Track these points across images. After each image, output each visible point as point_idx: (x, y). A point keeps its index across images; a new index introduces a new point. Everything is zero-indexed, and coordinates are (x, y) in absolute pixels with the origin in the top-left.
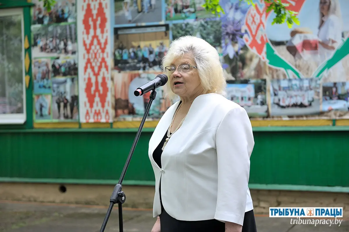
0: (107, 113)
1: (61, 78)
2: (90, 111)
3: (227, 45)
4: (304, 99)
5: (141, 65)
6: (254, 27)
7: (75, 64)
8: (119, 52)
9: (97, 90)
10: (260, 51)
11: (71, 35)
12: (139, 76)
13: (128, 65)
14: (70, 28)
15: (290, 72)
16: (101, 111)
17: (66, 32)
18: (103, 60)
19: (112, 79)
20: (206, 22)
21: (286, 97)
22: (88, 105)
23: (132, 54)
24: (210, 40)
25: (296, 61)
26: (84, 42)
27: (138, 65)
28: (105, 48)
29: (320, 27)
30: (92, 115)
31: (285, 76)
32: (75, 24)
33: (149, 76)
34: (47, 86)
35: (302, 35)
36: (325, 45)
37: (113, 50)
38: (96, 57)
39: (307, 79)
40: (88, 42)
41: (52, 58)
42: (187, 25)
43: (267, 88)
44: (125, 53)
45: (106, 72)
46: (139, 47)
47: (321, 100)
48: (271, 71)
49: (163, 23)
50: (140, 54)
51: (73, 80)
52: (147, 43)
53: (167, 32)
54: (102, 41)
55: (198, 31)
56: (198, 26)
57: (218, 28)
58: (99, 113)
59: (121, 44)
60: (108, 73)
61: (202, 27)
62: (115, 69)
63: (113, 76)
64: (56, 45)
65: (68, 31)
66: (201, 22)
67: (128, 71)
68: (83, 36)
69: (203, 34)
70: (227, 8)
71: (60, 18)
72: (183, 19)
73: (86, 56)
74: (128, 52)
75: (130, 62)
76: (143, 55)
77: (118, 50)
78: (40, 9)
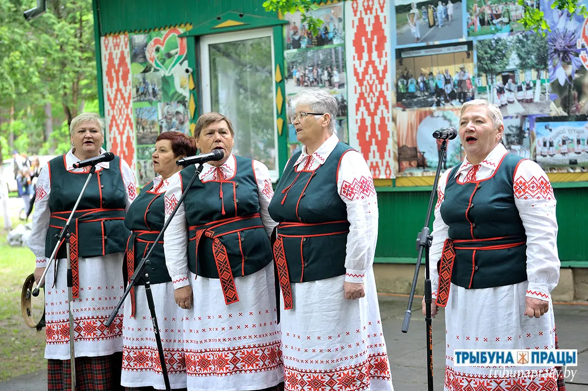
0: (388, 166)
3: (555, 67)
5: (435, 99)
7: (343, 101)
8: (403, 82)
9: (373, 135)
11: (337, 62)
12: (431, 114)
13: (415, 100)
14: (336, 52)
16: (380, 164)
17: (331, 57)
18: (382, 93)
19: (394, 120)
20: (526, 36)
23: (421, 85)
24: (532, 61)
26: (355, 70)
27: (430, 100)
28: (384, 77)
32: (344, 46)
33: (446, 114)
38: (371, 90)
40: (360, 70)
42: (497, 42)
44: (411, 83)
45: (385, 111)
46: (431, 74)
49: (464, 40)
50: (432, 84)
51: (340, 122)
52: (443, 69)
53: (470, 52)
54: (380, 68)
55: (514, 50)
56: (513, 42)
57: (543, 44)
58: (377, 166)
59: (406, 72)
60: (388, 112)
61: (519, 43)
62: (398, 106)
63: (395, 116)
64: (318, 75)
65: (333, 56)
66: (518, 36)
67: (416, 108)
68: (354, 62)
69: (521, 54)
70: (555, 15)
71: (322, 39)
72: (492, 33)
73: (358, 89)
74: (415, 82)
75: (419, 95)
76: (437, 86)
77: (402, 80)
78: (295, 28)
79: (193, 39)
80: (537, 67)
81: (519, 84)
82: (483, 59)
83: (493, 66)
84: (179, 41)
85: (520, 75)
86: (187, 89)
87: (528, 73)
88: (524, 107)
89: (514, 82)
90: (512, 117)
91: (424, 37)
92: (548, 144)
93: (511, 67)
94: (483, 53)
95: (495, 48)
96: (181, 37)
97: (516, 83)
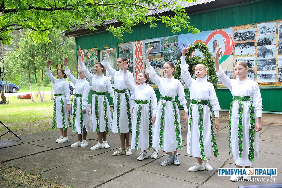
7: (132, 67)
14: (131, 54)
18: (141, 65)
20: (175, 51)
26: (135, 59)
28: (142, 61)
29: (213, 52)
32: (133, 53)
33: (156, 70)
38: (139, 64)
40: (136, 59)
42: (168, 52)
45: (142, 69)
46: (153, 60)
49: (160, 52)
50: (153, 63)
52: (156, 59)
53: (162, 55)
54: (141, 59)
55: (172, 54)
56: (172, 52)
57: (179, 53)
65: (130, 56)
68: (135, 57)
69: (174, 56)
70: (182, 46)
71: (128, 51)
72: (167, 50)
73: (136, 64)
76: (154, 63)
78: (122, 48)
79: (98, 51)
80: (177, 59)
82: (165, 57)
83: (167, 59)
84: (95, 51)
85: (173, 61)
87: (175, 60)
93: (171, 59)
94: (165, 55)
95: (168, 54)
96: (95, 50)
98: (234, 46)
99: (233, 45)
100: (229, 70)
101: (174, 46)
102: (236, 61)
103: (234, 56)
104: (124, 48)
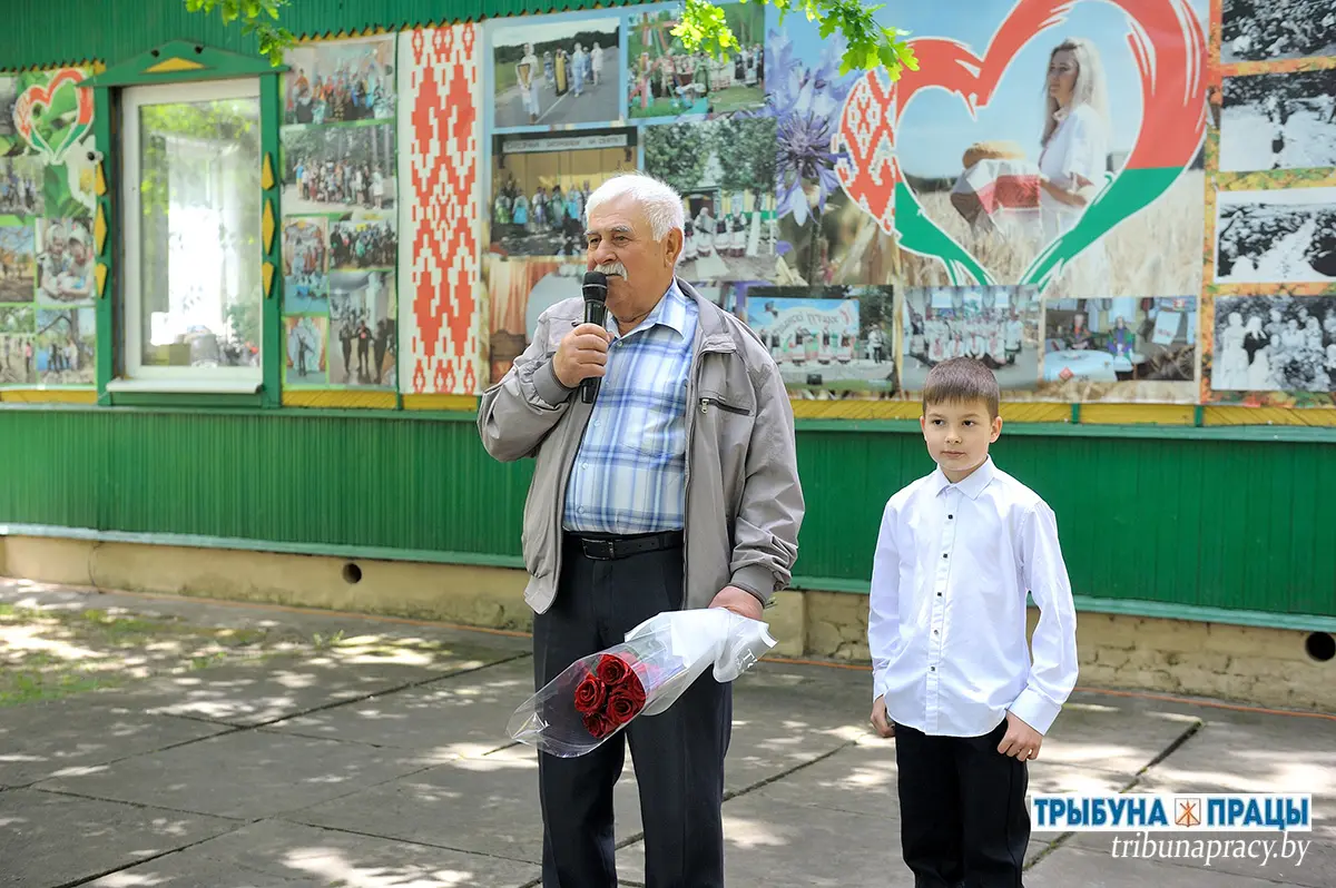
0: (469, 370)
1: (353, 273)
2: (425, 365)
3: (789, 189)
4: (994, 345)
5: (562, 239)
6: (864, 138)
7: (390, 234)
8: (503, 203)
9: (445, 306)
10: (878, 209)
11: (381, 154)
13: (526, 240)
14: (379, 134)
15: (958, 266)
16: (455, 365)
17: (370, 146)
18: (463, 221)
19: (485, 277)
20: (736, 123)
21: (944, 338)
22: (421, 346)
23: (538, 209)
24: (746, 173)
25: (975, 236)
26: (415, 172)
27: (552, 241)
28: (468, 190)
29: (1046, 140)
30: (430, 374)
31: (943, 276)
32: (394, 122)
34: (318, 294)
35: (996, 162)
36: (1058, 190)
37: (489, 200)
38: (443, 216)
39: (1004, 288)
40: (424, 174)
41: (333, 217)
42: (683, 130)
43: (895, 312)
44: (519, 206)
45: (469, 259)
46: (557, 188)
47: (1041, 350)
48: (906, 265)
49: (620, 123)
50: (559, 210)
51: (383, 277)
52: (579, 180)
53: (632, 149)
54: (462, 172)
55: (713, 148)
56: (713, 132)
57: (767, 141)
58: (450, 369)
59: (510, 182)
60: (474, 262)
61: (724, 135)
62: (493, 249)
63: (486, 269)
64: (343, 180)
65: (374, 143)
66: (722, 122)
67: (527, 257)
68: (413, 157)
69: (726, 157)
70: (794, 81)
71: (353, 107)
72: (674, 113)
73: (420, 211)
74: (526, 204)
75: (533, 231)
76: (567, 214)
77: (503, 198)
78: (303, 81)
79: (105, 94)
80: (756, 185)
81: (720, 219)
82: (655, 164)
84: (78, 93)
85: (724, 200)
86: (93, 196)
87: (738, 196)
88: (729, 266)
89: (712, 215)
90: (705, 284)
91: (545, 114)
92: (769, 342)
93: (707, 183)
94: (655, 151)
95: (679, 143)
96: (83, 85)
97: (715, 217)
98: (1218, 98)
99: (1212, 92)
100: (1169, 288)
101: (734, 82)
102: (1230, 214)
103: (1213, 179)
104: (325, 82)
